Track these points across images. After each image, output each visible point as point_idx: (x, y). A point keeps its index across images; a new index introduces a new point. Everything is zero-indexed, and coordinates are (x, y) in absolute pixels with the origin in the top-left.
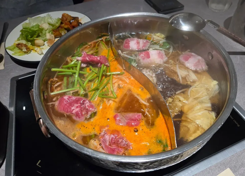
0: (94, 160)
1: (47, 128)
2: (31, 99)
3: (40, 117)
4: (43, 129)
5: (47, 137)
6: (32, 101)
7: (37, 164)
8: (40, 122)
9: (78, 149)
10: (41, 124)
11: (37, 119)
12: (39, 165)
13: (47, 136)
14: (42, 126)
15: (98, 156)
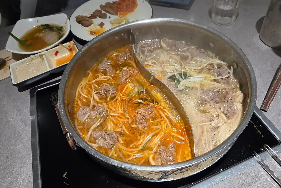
0: (120, 170)
1: (74, 141)
2: (57, 114)
3: (67, 131)
4: (70, 142)
5: (73, 150)
6: (58, 115)
7: (64, 176)
8: (68, 135)
9: (104, 160)
10: (68, 137)
11: (64, 133)
12: (65, 176)
13: (74, 148)
14: (69, 140)
15: (123, 166)
